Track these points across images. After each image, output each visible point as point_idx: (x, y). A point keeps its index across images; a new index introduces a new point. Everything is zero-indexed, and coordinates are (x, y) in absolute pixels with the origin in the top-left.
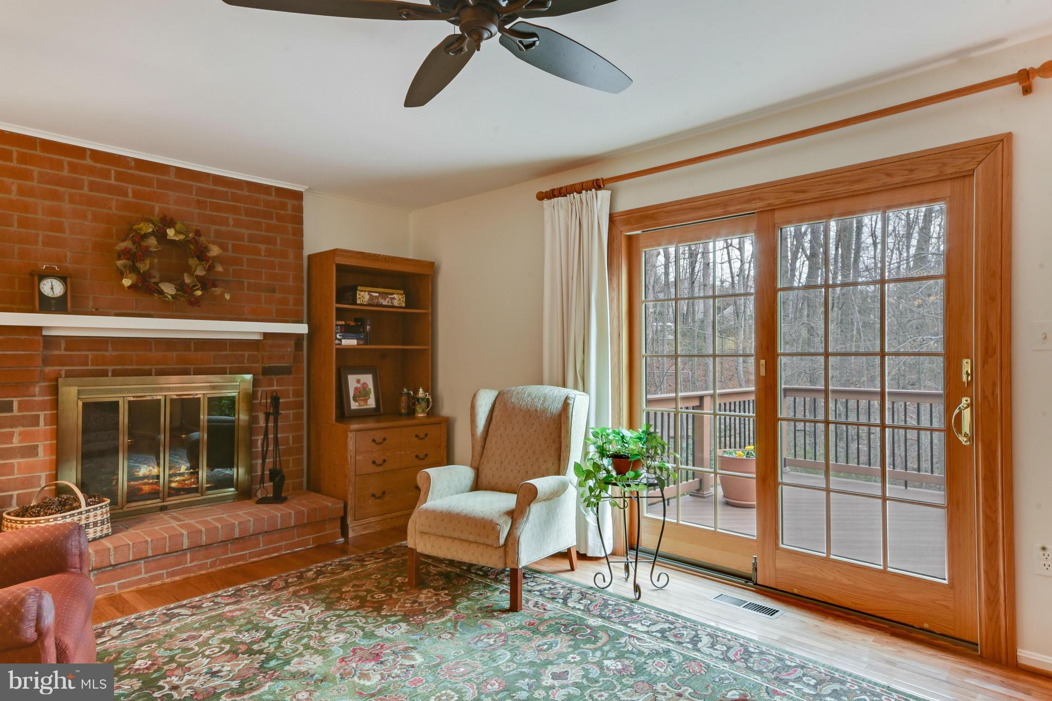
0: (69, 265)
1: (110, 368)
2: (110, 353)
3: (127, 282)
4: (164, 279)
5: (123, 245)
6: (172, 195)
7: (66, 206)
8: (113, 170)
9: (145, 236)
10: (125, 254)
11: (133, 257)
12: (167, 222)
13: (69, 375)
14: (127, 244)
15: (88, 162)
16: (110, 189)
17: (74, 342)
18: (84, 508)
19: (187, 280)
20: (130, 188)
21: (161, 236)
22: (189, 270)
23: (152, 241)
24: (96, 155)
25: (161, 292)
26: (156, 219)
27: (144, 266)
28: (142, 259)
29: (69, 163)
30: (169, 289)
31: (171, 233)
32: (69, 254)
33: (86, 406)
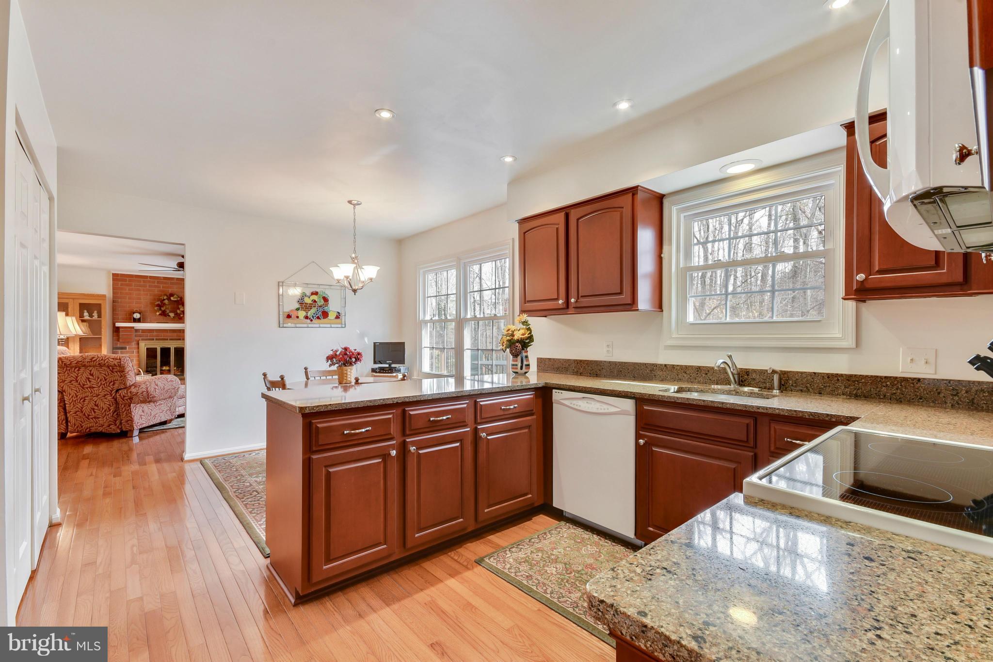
0: (142, 309)
1: (155, 338)
2: (155, 334)
3: (158, 313)
4: (171, 312)
5: (157, 303)
6: (175, 286)
7: (142, 292)
8: (156, 281)
9: (164, 300)
10: (158, 305)
11: (160, 306)
12: (172, 295)
13: (142, 340)
14: (159, 303)
15: (149, 279)
16: (155, 286)
17: (144, 331)
18: (143, 375)
19: (178, 312)
20: (161, 286)
21: (169, 299)
22: (179, 309)
23: (166, 302)
24: (151, 277)
25: (169, 316)
26: (168, 294)
27: (163, 309)
28: (163, 307)
29: (143, 281)
30: (172, 315)
31: (172, 298)
32: (143, 306)
33: (147, 349)
